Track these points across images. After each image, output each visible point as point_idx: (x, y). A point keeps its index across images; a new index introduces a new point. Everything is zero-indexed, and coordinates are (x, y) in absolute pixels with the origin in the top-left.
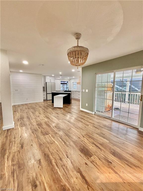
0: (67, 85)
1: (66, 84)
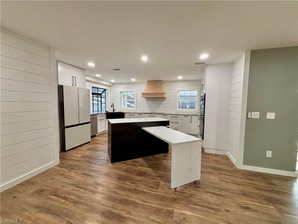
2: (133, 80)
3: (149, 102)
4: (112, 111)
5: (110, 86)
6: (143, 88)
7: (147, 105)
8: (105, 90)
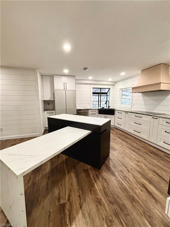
0: (108, 97)
1: (106, 93)
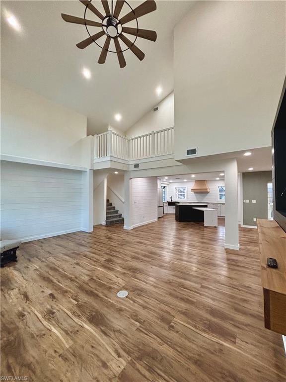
2: (185, 180)
3: (197, 195)
4: (170, 201)
5: (168, 184)
6: (191, 185)
7: (195, 197)
8: (165, 187)
